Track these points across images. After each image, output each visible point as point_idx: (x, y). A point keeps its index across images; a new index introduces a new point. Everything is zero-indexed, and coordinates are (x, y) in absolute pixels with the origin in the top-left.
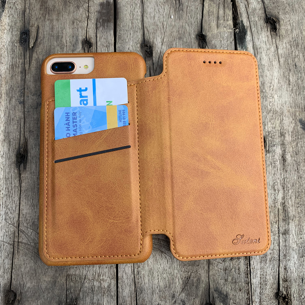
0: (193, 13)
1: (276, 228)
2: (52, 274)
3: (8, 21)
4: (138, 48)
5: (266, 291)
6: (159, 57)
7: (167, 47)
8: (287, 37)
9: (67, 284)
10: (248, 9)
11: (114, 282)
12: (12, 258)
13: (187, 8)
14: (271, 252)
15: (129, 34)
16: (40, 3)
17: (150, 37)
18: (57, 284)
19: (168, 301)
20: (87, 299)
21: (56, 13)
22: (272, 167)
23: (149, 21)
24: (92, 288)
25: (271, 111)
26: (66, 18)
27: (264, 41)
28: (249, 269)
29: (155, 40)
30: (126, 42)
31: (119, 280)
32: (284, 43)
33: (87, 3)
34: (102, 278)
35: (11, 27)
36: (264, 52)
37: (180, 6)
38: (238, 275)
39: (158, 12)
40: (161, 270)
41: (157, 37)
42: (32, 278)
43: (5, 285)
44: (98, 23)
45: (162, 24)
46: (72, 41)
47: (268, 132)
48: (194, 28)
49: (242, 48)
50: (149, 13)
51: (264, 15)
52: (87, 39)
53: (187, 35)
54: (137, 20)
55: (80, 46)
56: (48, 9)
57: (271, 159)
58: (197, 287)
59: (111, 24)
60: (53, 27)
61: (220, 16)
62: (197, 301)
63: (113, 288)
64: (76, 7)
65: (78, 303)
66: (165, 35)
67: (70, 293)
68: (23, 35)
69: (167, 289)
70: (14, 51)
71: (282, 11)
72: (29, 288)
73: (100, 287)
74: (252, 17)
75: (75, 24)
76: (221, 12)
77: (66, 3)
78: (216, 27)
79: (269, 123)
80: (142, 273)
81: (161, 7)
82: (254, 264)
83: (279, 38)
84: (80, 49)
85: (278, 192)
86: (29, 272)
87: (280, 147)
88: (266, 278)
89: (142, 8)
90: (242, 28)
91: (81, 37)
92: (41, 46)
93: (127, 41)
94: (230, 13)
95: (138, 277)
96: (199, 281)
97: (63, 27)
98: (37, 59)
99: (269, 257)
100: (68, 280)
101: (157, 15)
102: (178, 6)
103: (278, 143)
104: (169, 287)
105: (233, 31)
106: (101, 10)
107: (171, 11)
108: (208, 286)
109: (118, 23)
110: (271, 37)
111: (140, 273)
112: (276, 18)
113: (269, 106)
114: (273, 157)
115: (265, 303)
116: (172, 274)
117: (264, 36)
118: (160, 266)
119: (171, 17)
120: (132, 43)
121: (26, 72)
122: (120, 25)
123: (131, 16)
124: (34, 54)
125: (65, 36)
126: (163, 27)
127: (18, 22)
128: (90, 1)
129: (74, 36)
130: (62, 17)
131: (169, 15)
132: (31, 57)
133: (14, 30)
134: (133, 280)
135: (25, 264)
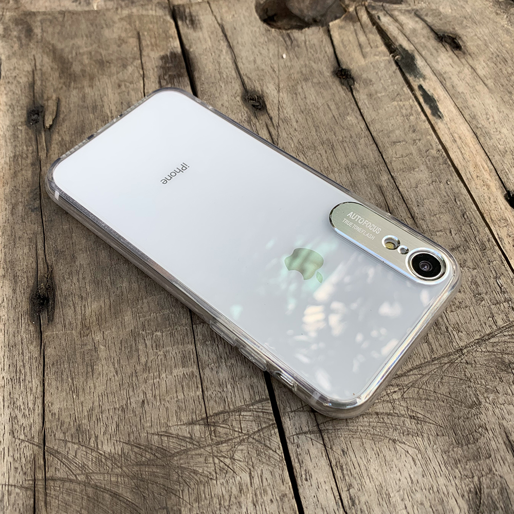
4: (238, 101)
6: (279, 108)
7: (288, 94)
8: (483, 53)
10: (404, 32)
13: (305, 43)
15: (217, 86)
16: (59, 70)
17: (255, 86)
21: (88, 78)
23: (247, 67)
26: (106, 82)
27: (448, 63)
29: (264, 88)
30: (216, 98)
32: (482, 61)
33: (138, 59)
36: (455, 76)
37: (292, 42)
39: (259, 54)
41: (268, 84)
44: (161, 81)
45: (270, 67)
46: (121, 109)
48: (325, 64)
49: (415, 77)
50: (244, 58)
51: (431, 35)
53: (316, 74)
54: (227, 68)
59: (184, 79)
60: (85, 95)
61: (362, 44)
64: (120, 67)
66: (280, 79)
70: (18, 137)
71: (458, 26)
74: (414, 38)
75: (123, 87)
76: (362, 38)
77: (103, 64)
78: (360, 57)
81: (263, 48)
83: (470, 57)
89: (231, 53)
90: (403, 53)
92: (67, 124)
93: (216, 96)
94: (378, 38)
98: (60, 142)
101: (259, 59)
102: (289, 43)
105: (392, 59)
106: (163, 64)
107: (280, 50)
109: (196, 75)
110: (456, 57)
112: (452, 34)
117: (444, 58)
119: (282, 57)
120: (225, 97)
121: (42, 162)
122: (200, 78)
123: (215, 65)
124: (54, 136)
125: (108, 104)
126: (274, 71)
127: (24, 98)
128: (142, 56)
129: (123, 102)
130: (99, 81)
131: (278, 55)
132: (49, 142)
133: (16, 109)
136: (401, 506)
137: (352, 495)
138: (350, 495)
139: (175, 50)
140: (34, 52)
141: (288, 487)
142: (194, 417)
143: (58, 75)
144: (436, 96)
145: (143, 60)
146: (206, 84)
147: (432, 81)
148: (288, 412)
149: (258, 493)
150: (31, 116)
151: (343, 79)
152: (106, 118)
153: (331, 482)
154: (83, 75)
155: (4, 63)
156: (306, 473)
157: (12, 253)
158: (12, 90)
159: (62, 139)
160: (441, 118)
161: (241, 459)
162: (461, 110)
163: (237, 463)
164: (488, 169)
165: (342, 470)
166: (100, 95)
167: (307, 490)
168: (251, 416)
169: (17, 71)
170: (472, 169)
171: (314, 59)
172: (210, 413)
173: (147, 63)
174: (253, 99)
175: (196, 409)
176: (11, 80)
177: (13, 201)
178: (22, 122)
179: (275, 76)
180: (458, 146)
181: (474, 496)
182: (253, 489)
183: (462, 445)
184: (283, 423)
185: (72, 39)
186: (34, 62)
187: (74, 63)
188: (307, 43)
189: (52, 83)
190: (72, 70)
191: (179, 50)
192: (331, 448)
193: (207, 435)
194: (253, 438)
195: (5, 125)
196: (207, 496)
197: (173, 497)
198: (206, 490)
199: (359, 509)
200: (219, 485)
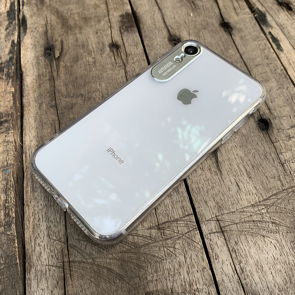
3: (31, 42)
4: (166, 42)
7: (194, 37)
12: (63, 286)
15: (154, 33)
16: (61, 24)
17: (176, 32)
21: (78, 28)
26: (89, 31)
27: (285, 19)
29: (181, 33)
30: (154, 39)
33: (107, 17)
34: (195, 287)
35: (34, 46)
37: (195, 7)
39: (177, 14)
40: (270, 259)
41: (183, 31)
44: (121, 30)
46: (99, 47)
48: (215, 19)
49: (267, 27)
50: (168, 16)
52: (113, 44)
54: (159, 22)
55: (108, 49)
56: (69, 27)
59: (134, 28)
60: (77, 39)
61: (236, 7)
64: (97, 21)
66: (190, 28)
70: (40, 64)
75: (99, 34)
76: (236, 4)
77: (87, 20)
78: (235, 15)
80: (248, 269)
81: (179, 10)
84: (108, 51)
90: (259, 13)
92: (68, 55)
95: (243, 276)
98: (64, 66)
101: (177, 16)
105: (253, 16)
106: (122, 20)
107: (189, 11)
109: (141, 26)
111: (245, 271)
119: (190, 15)
120: (159, 39)
121: (55, 79)
122: (143, 28)
123: (152, 20)
124: (61, 63)
125: (91, 44)
126: (186, 23)
127: (41, 40)
128: (109, 15)
129: (100, 42)
130: (85, 30)
131: (188, 14)
132: (58, 66)
133: (37, 47)
134: (238, 282)
135: (84, 291)
136: (269, 272)
137: (242, 267)
138: (241, 267)
139: (128, 11)
140: (46, 13)
141: (206, 263)
142: (152, 225)
143: (61, 27)
145: (110, 17)
146: (147, 31)
147: (276, 29)
148: (204, 221)
149: (190, 267)
150: (46, 51)
151: (226, 28)
152: (90, 52)
153: (230, 260)
154: (75, 27)
155: (29, 19)
156: (216, 255)
157: (41, 132)
158: (34, 36)
159: (66, 65)
160: (282, 51)
161: (179, 248)
163: (177, 250)
165: (236, 253)
166: (86, 38)
167: (217, 265)
168: (183, 224)
169: (37, 24)
171: (209, 16)
172: (160, 222)
173: (112, 20)
174: (174, 40)
175: (152, 220)
176: (33, 30)
177: (40, 102)
178: (41, 55)
179: (187, 27)
180: (292, 68)
182: (187, 265)
184: (202, 228)
185: (67, 5)
186: (46, 19)
187: (69, 19)
188: (204, 7)
189: (58, 32)
190: (69, 24)
191: (130, 11)
192: (229, 241)
193: (159, 235)
194: (185, 236)
195: (32, 56)
196: (161, 269)
197: (142, 270)
198: (161, 266)
199: (246, 275)
200: (168, 263)
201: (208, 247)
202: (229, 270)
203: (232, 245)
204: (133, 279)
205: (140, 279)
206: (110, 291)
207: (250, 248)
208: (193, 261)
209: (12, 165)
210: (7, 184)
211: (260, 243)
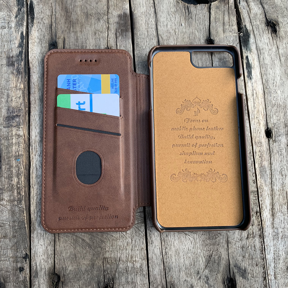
0: (201, 20)
1: (285, 209)
2: (90, 258)
3: (37, 35)
5: (279, 265)
8: (286, 38)
9: (104, 266)
10: (250, 15)
11: (145, 262)
12: (54, 245)
13: (196, 16)
14: (282, 230)
15: (145, 41)
16: (65, 17)
17: (164, 44)
18: (95, 267)
19: (194, 277)
20: (122, 278)
21: (80, 25)
22: (278, 155)
23: (162, 30)
24: (126, 268)
25: (275, 105)
26: (89, 30)
27: (266, 43)
28: (263, 247)
31: (149, 260)
32: (284, 43)
33: (106, 15)
34: (134, 259)
35: (40, 40)
36: (267, 52)
37: (189, 14)
38: (254, 252)
39: (170, 20)
40: (186, 250)
42: (73, 262)
43: (50, 269)
44: (117, 33)
45: (174, 31)
47: (274, 124)
48: (203, 33)
49: (247, 49)
50: (162, 22)
51: (264, 19)
52: (108, 47)
54: (152, 28)
56: (72, 22)
57: (277, 148)
58: (218, 264)
59: (129, 33)
60: (77, 38)
61: (225, 22)
62: (220, 276)
63: (145, 268)
64: (96, 19)
65: (115, 282)
66: (178, 41)
67: (107, 274)
68: (51, 46)
69: (192, 266)
71: (281, 15)
72: (70, 271)
73: (133, 268)
74: (254, 21)
75: (97, 34)
76: (226, 18)
77: (88, 16)
78: (222, 32)
79: (274, 116)
80: (170, 253)
81: (173, 16)
82: (268, 241)
83: (279, 40)
85: (286, 177)
86: (70, 257)
87: (285, 136)
88: (279, 254)
89: (155, 18)
90: (245, 32)
91: (103, 46)
93: (144, 48)
94: (234, 19)
95: (166, 257)
96: (220, 259)
97: (86, 38)
99: (280, 235)
100: (105, 262)
101: (169, 24)
102: (187, 14)
103: (283, 133)
104: (194, 265)
105: (238, 35)
106: (119, 21)
107: (182, 19)
108: (228, 262)
109: (135, 31)
110: (272, 39)
111: (167, 254)
112: (275, 21)
113: (273, 101)
114: (279, 146)
115: (279, 275)
116: (196, 253)
117: (265, 38)
118: (185, 246)
119: (182, 25)
123: (146, 26)
125: (89, 45)
129: (97, 45)
130: (85, 29)
131: (180, 23)
133: (43, 42)
134: (161, 260)
135: (66, 250)
136: (182, 257)
137: (166, 251)
139: (126, 11)
141: (144, 246)
144: (253, 65)
145: (109, 16)
149: (133, 246)
153: (160, 246)
156: (152, 241)
158: (41, 28)
160: (251, 79)
162: (262, 75)
163: (128, 235)
164: (263, 114)
165: (165, 242)
167: (151, 247)
170: (256, 113)
171: (198, 29)
179: (175, 38)
180: (253, 98)
181: (209, 258)
183: (210, 239)
184: (147, 222)
187: (73, 13)
189: (61, 27)
192: (162, 234)
194: (135, 226)
196: (115, 245)
197: (103, 244)
198: (116, 243)
199: (167, 256)
200: (120, 242)
201: (148, 235)
202: (157, 251)
203: (164, 236)
204: (97, 248)
205: (101, 249)
206: (82, 253)
207: (175, 240)
208: (137, 243)
209: (22, 156)
210: (19, 170)
211: (182, 238)
